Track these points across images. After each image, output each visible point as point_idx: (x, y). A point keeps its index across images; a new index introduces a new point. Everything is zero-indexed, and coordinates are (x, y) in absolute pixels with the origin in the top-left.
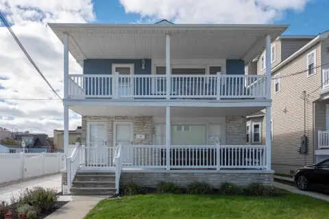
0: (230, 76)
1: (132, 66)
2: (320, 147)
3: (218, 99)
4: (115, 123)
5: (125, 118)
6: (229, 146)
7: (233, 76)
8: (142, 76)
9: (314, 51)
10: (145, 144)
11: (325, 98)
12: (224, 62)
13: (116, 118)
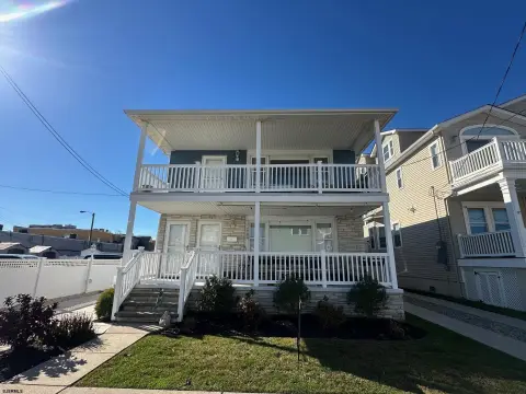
0: (337, 166)
1: (224, 158)
2: (463, 255)
3: (320, 192)
4: (200, 223)
5: (212, 216)
6: (343, 255)
7: (342, 166)
8: (236, 166)
9: (436, 142)
10: (236, 250)
11: (460, 193)
12: (331, 153)
13: (203, 216)
